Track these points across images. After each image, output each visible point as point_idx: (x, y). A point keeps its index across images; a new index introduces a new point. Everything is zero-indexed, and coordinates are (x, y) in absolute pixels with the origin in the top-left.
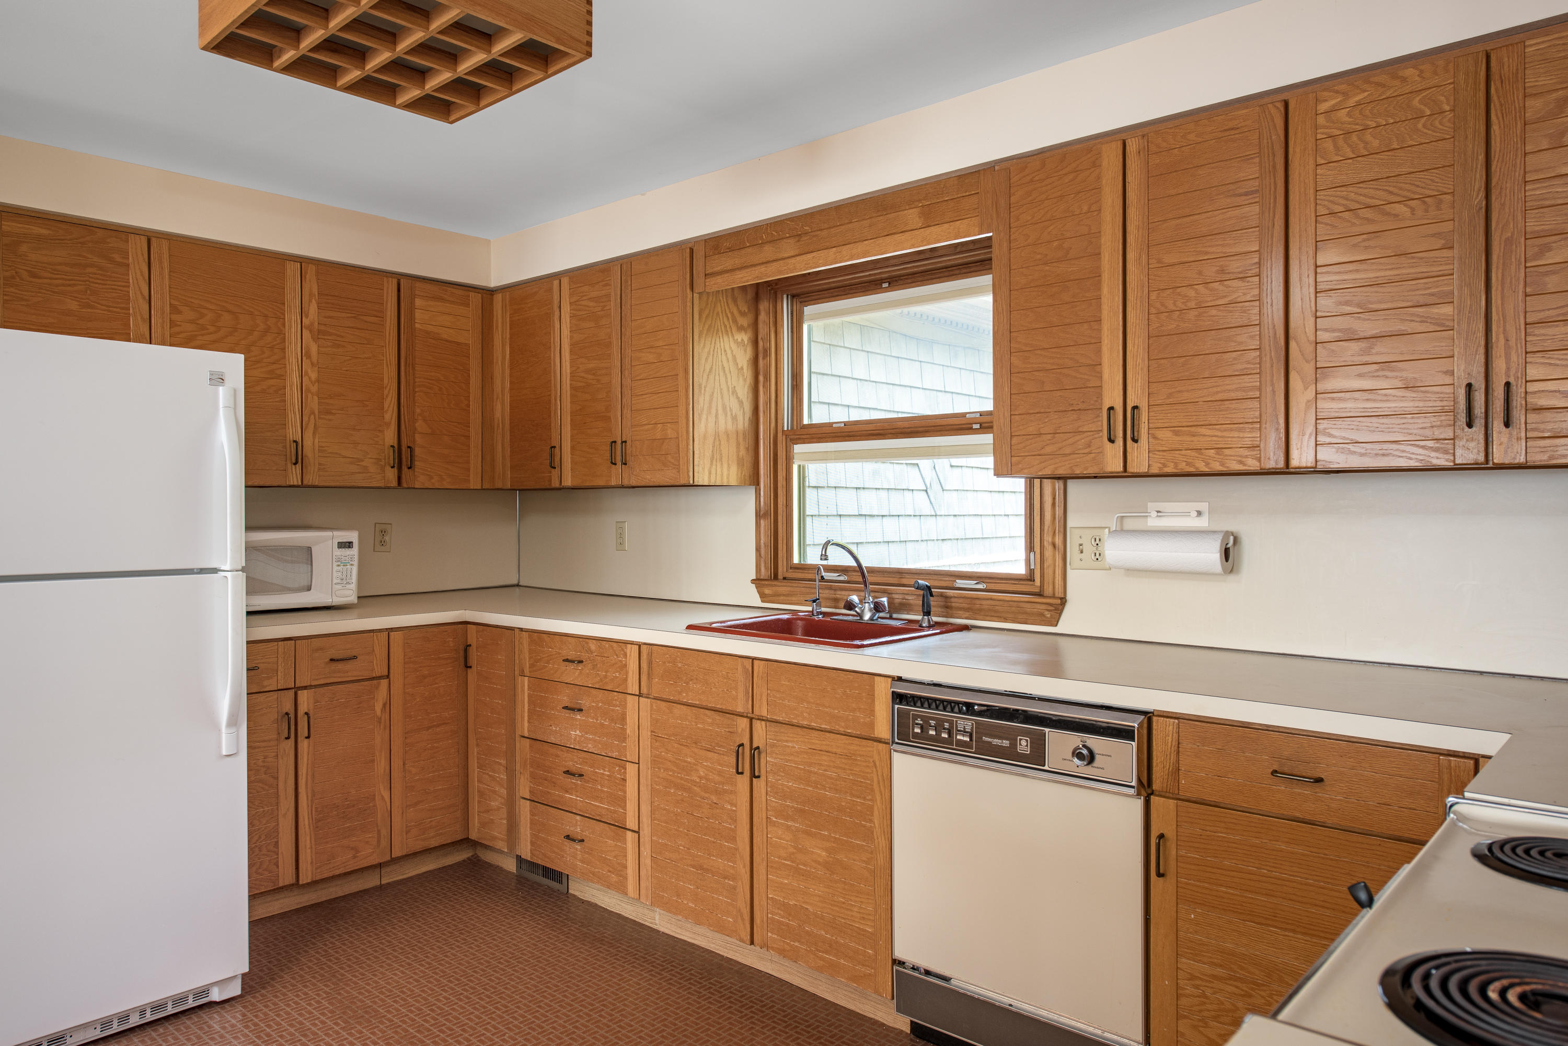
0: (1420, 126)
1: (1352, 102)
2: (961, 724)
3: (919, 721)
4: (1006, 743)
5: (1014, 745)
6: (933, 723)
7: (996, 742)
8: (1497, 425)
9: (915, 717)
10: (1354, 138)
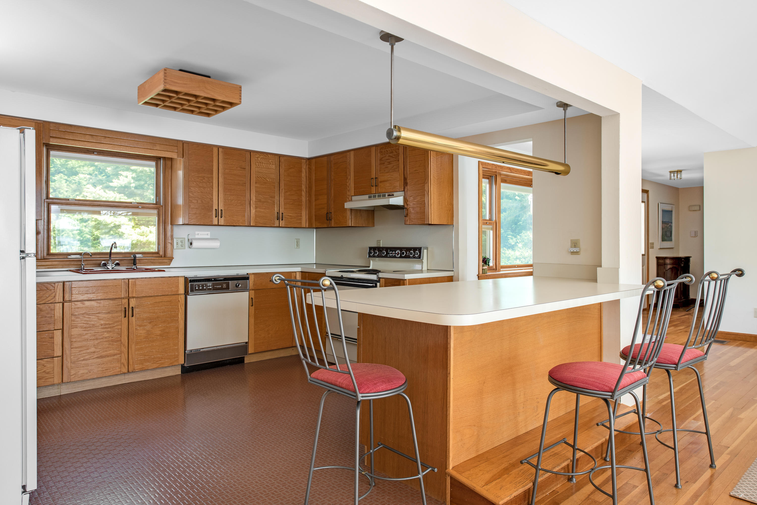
0: (270, 161)
1: (261, 157)
2: (209, 284)
3: (197, 286)
4: (220, 286)
5: (222, 286)
6: (201, 286)
7: (218, 287)
8: (280, 220)
9: (195, 285)
10: (261, 164)
